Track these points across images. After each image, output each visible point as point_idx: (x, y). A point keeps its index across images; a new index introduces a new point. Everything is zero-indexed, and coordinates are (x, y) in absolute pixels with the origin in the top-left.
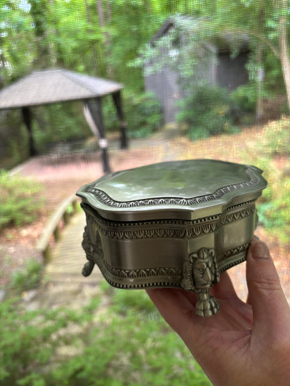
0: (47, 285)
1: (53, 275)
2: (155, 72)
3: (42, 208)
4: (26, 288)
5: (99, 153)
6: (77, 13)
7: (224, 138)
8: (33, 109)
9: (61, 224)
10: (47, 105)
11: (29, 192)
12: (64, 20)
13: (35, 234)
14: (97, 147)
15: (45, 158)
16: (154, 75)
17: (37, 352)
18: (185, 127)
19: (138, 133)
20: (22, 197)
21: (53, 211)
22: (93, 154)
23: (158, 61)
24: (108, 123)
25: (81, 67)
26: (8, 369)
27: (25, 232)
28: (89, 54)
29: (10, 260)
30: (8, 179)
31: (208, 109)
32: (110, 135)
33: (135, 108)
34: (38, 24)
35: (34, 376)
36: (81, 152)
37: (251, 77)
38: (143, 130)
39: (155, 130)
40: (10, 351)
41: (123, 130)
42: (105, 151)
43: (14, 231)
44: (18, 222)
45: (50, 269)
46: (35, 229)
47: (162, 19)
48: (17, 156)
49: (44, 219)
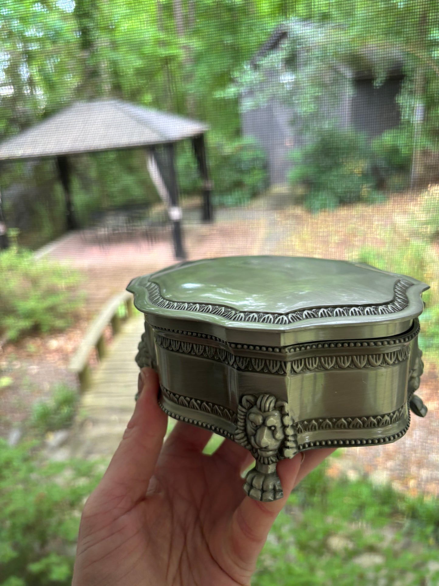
0: (82, 425)
1: (93, 409)
2: (257, 106)
3: (81, 307)
4: (52, 428)
5: (169, 228)
6: (144, 16)
7: (359, 209)
8: (72, 160)
9: (108, 333)
10: (94, 154)
11: (62, 284)
12: (125, 26)
13: (69, 347)
14: (166, 219)
15: (88, 234)
16: (256, 110)
17: (60, 523)
18: (300, 191)
19: (229, 199)
20: (52, 291)
21: (97, 312)
22: (160, 228)
23: (262, 90)
24: (183, 182)
25: (148, 98)
26: (16, 546)
27: (54, 343)
28: (161, 78)
29: (31, 385)
30: (32, 264)
31: (337, 165)
32: (186, 202)
33: (226, 160)
34: (85, 31)
35: (54, 558)
36: (143, 226)
37: (405, 117)
38: (237, 194)
39: (255, 194)
40: (21, 520)
41: (206, 194)
42: (177, 224)
43: (39, 341)
44: (45, 328)
45: (89, 399)
46: (70, 339)
47: (271, 25)
48: (47, 229)
49: (84, 324)
